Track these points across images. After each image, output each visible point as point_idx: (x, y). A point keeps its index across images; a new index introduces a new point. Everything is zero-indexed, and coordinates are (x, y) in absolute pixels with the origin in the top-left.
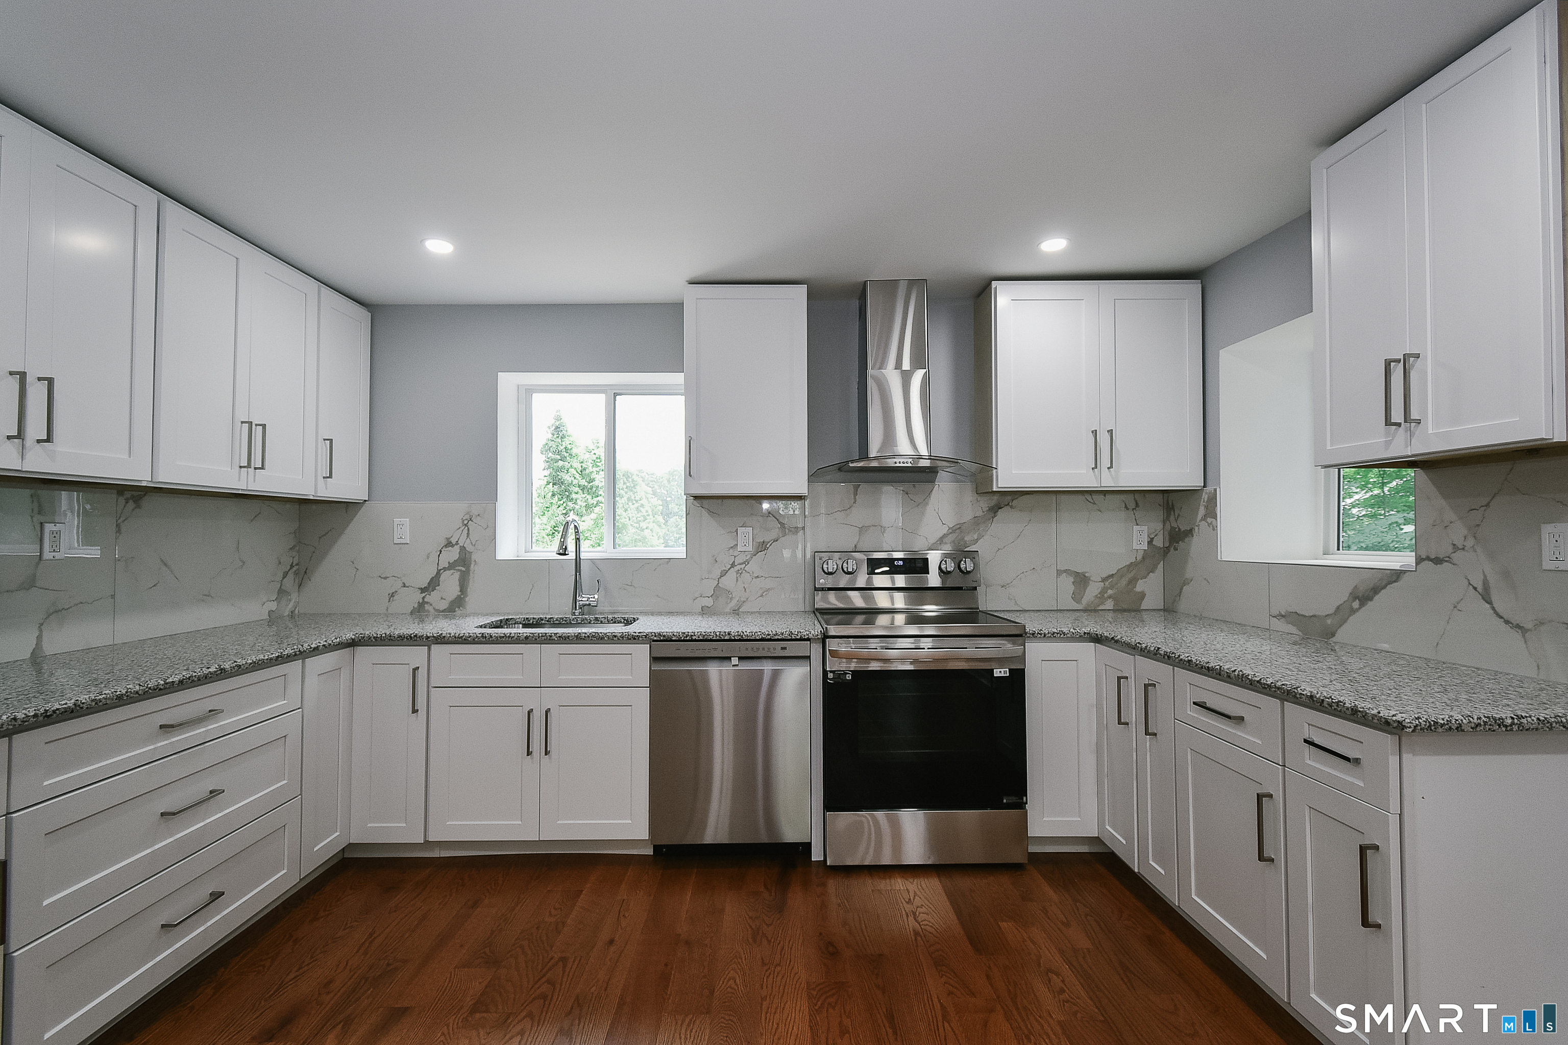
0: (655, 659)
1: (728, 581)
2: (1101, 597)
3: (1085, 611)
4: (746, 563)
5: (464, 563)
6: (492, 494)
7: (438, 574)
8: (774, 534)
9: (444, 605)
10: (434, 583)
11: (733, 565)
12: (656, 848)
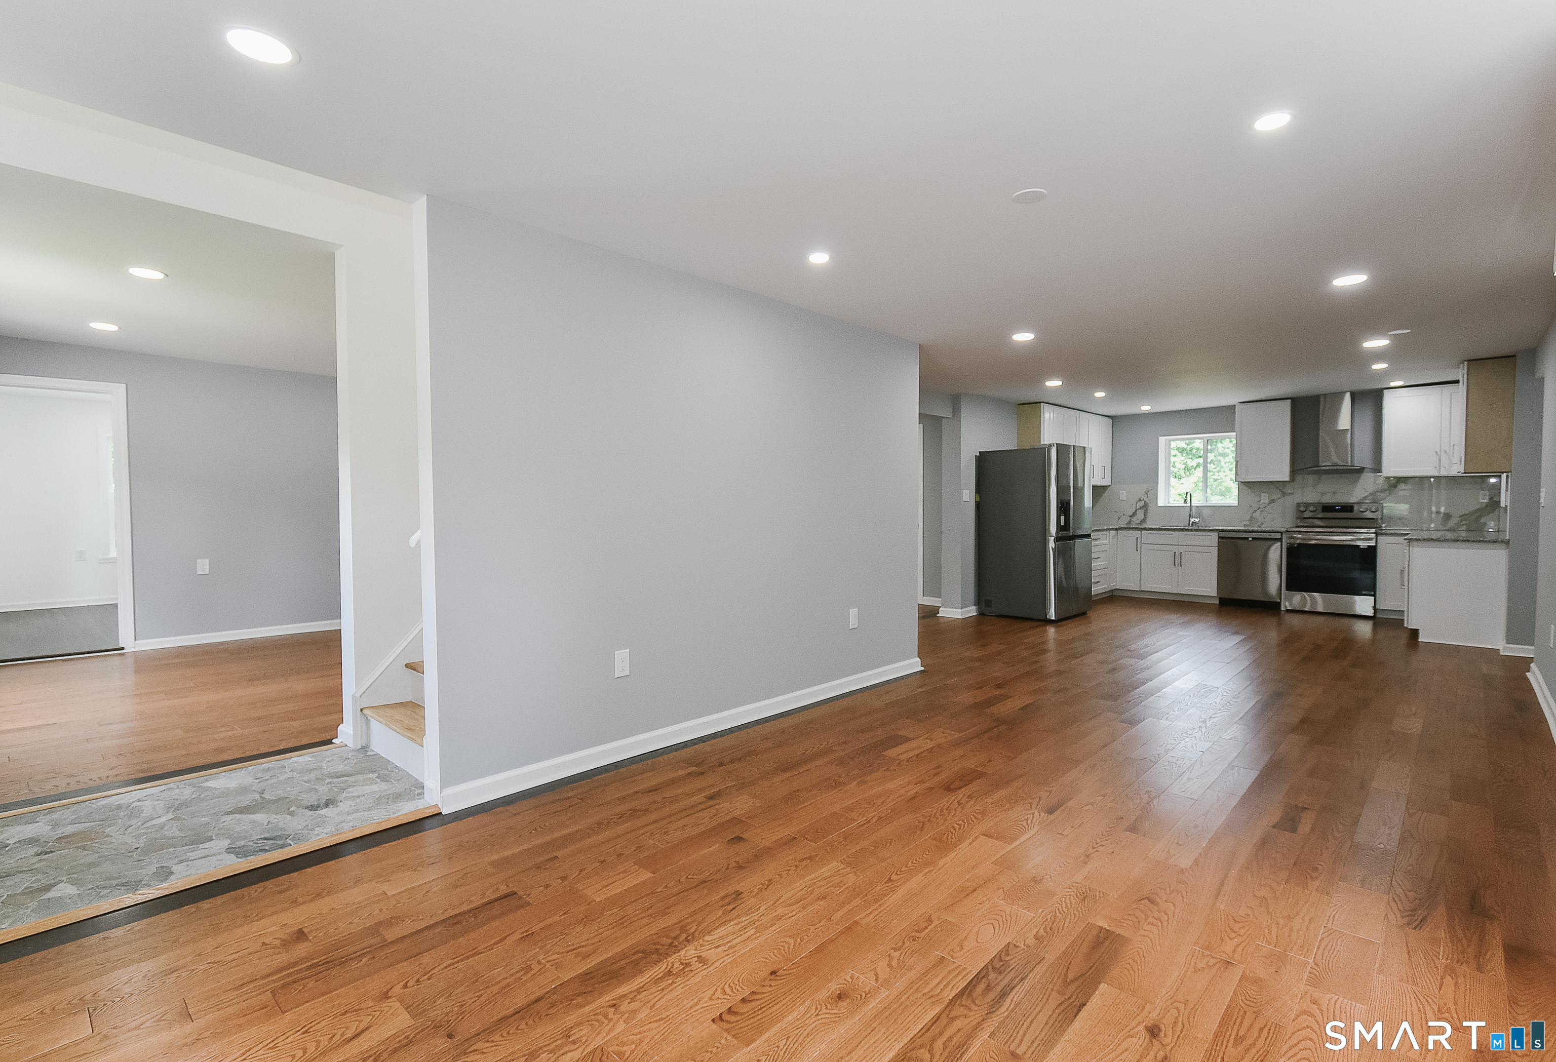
0: (1220, 538)
1: (1257, 515)
2: (1459, 524)
3: (1448, 530)
4: (1265, 507)
5: (1145, 507)
6: (1156, 481)
7: (1136, 511)
8: (1279, 496)
9: (1138, 522)
10: (1134, 514)
11: (1259, 508)
12: (1221, 600)
